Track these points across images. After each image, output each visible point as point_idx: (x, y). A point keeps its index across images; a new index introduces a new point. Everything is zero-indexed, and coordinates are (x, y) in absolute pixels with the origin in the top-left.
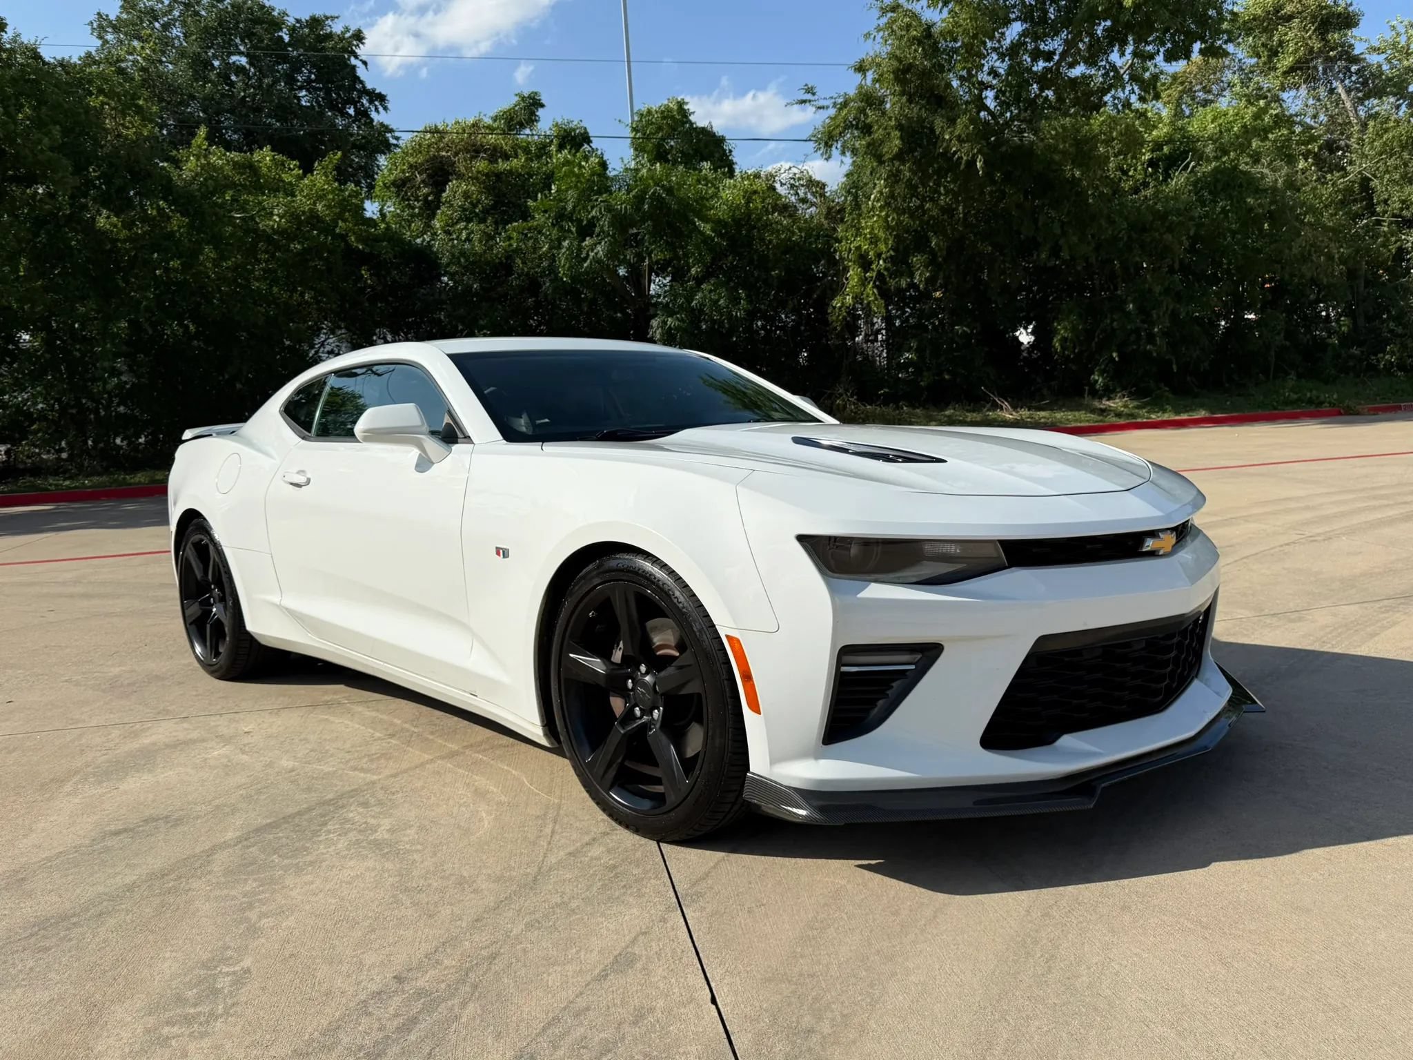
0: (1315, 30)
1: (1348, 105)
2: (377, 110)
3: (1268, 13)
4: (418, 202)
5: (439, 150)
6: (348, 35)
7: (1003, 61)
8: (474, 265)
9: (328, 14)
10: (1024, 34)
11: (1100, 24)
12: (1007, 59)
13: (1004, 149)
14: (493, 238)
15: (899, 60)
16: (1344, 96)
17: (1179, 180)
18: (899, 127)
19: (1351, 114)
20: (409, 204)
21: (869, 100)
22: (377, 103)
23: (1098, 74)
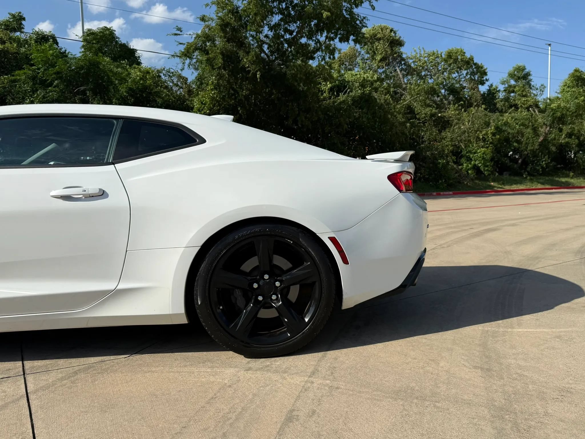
0: (388, 45)
1: (401, 76)
3: (371, 37)
7: (271, 31)
10: (281, 20)
11: (313, 21)
12: (273, 31)
13: (272, 72)
15: (223, 21)
16: (399, 72)
17: (342, 97)
18: (222, 53)
19: (402, 80)
21: (207, 37)
23: (312, 44)
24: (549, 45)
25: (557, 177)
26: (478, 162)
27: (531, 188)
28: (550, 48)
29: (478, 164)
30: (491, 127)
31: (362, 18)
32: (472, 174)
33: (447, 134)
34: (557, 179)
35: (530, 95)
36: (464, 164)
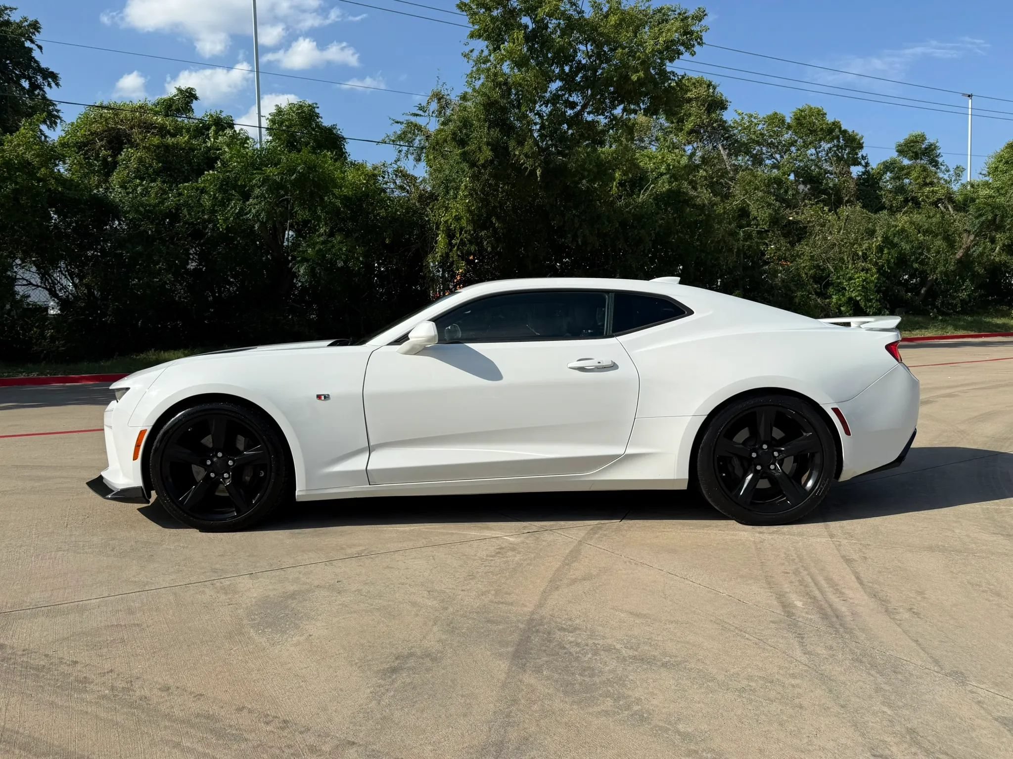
0: (705, 110)
1: (725, 157)
2: (49, 85)
4: (98, 161)
5: (116, 123)
6: (26, 24)
7: (547, 107)
8: (150, 214)
9: (7, 5)
10: (561, 88)
12: (549, 105)
13: (552, 165)
14: (167, 193)
16: (722, 152)
19: (727, 164)
20: (89, 162)
22: (50, 80)
23: (602, 120)
24: (969, 96)
25: (987, 316)
26: (857, 294)
27: (945, 335)
28: (970, 101)
29: (856, 296)
30: (876, 238)
31: (680, 77)
32: (848, 312)
33: (803, 248)
34: (988, 320)
35: (938, 182)
36: (834, 297)
